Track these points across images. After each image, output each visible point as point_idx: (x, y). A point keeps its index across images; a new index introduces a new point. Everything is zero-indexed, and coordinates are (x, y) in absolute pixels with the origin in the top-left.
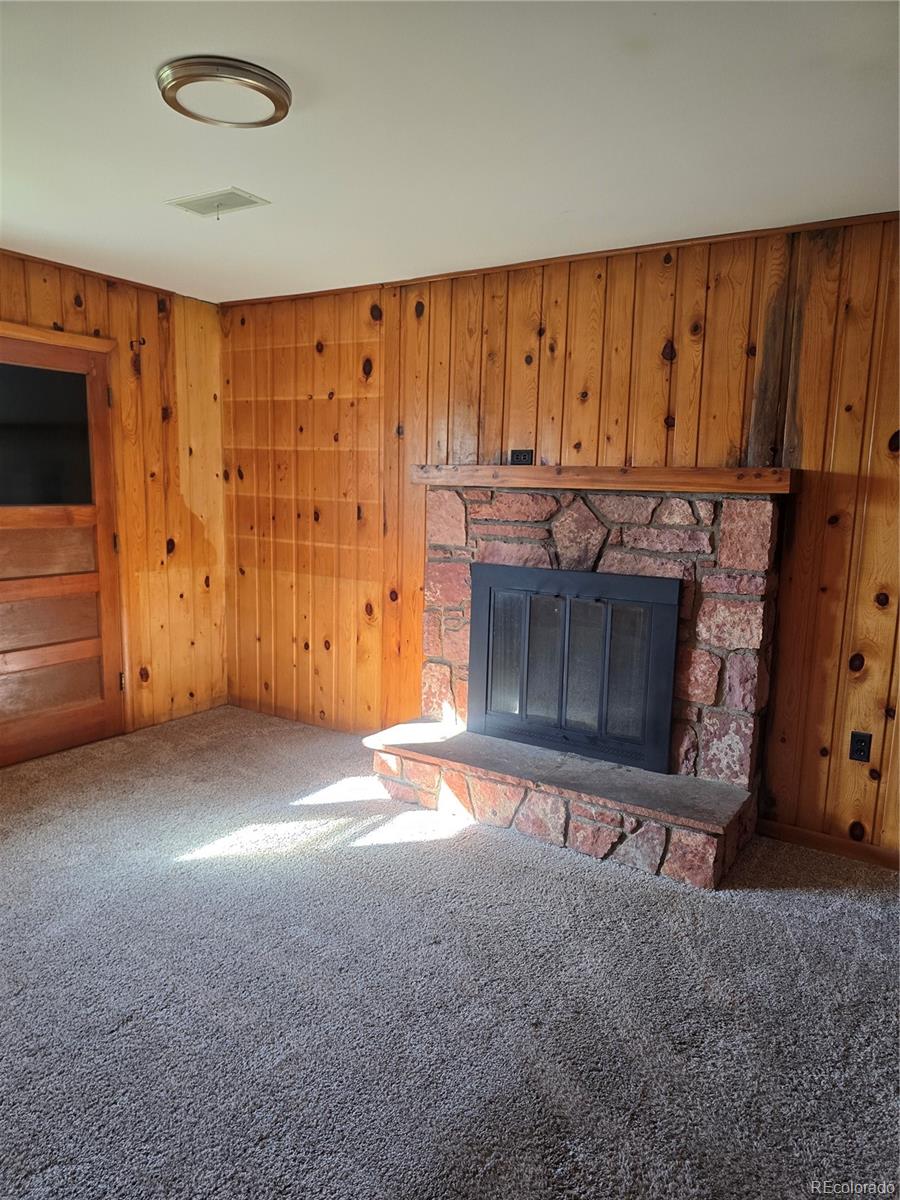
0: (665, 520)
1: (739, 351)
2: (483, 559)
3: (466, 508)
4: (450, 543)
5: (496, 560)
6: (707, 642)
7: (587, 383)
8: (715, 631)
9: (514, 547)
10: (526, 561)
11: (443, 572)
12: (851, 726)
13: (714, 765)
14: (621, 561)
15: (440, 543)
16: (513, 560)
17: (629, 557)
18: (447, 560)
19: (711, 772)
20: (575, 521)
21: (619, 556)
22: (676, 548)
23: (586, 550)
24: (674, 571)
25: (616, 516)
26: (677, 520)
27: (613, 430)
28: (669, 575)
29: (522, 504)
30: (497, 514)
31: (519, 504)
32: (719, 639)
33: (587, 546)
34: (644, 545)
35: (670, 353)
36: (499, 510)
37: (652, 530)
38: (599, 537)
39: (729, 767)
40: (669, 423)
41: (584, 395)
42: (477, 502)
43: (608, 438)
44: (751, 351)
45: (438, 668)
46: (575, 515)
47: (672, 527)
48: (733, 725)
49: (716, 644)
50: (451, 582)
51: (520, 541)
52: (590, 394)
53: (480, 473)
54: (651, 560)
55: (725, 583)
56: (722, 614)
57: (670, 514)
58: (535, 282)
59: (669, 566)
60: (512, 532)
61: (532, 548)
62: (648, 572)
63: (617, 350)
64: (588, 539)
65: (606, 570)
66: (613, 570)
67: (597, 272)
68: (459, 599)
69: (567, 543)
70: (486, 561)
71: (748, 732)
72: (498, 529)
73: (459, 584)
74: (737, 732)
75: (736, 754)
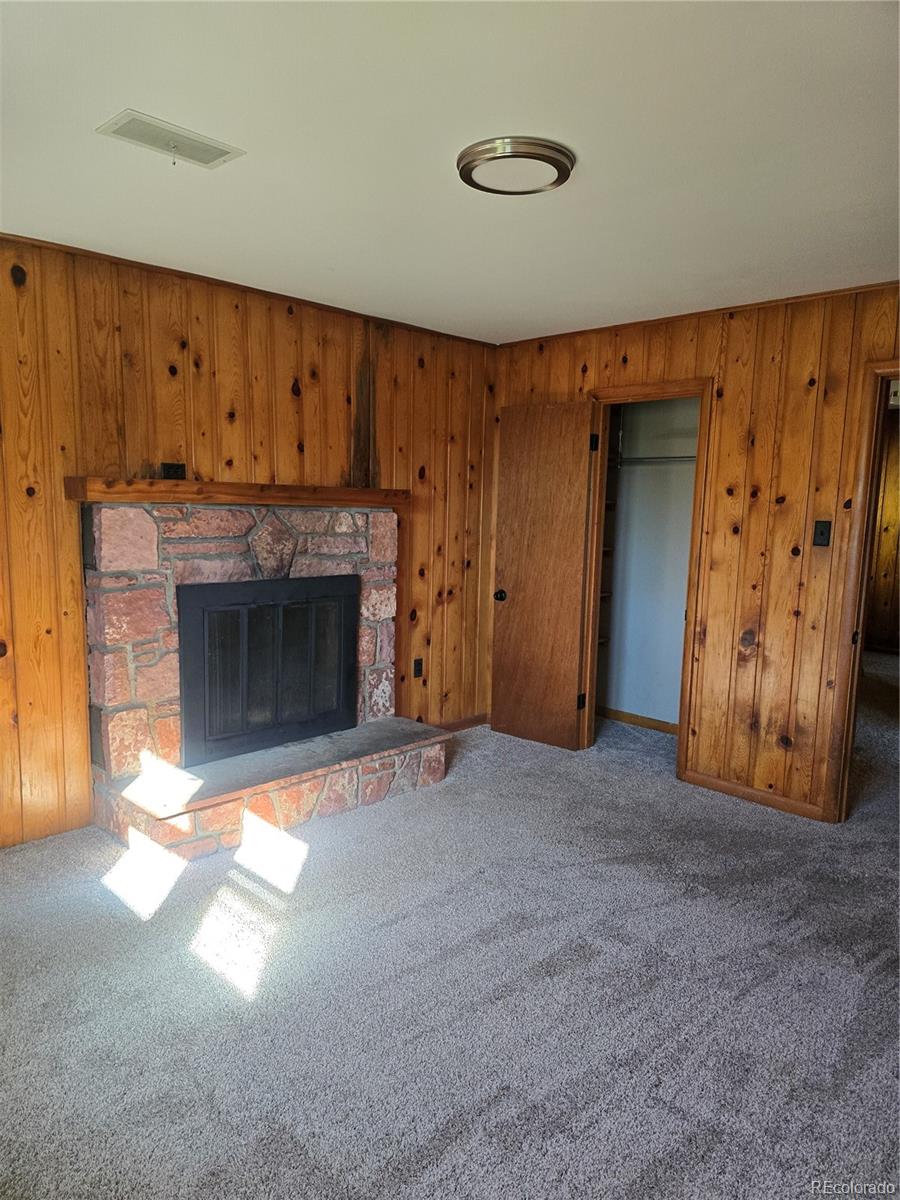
0: (338, 530)
1: (342, 398)
2: (183, 579)
3: (158, 527)
4: (136, 567)
5: (198, 580)
6: (367, 619)
7: (233, 404)
8: (371, 609)
9: (216, 565)
10: (231, 576)
11: (129, 602)
12: (414, 657)
13: (375, 708)
14: (309, 566)
15: (121, 569)
16: (218, 577)
17: (315, 561)
18: (131, 587)
19: (375, 715)
20: (269, 534)
21: (307, 562)
22: (347, 550)
23: (282, 560)
24: (346, 569)
25: (303, 528)
26: (344, 529)
27: (259, 451)
28: (344, 573)
29: (222, 520)
30: (196, 531)
31: (218, 520)
32: (374, 615)
33: (281, 556)
34: (325, 550)
35: (296, 391)
36: (197, 527)
37: (329, 538)
38: (291, 546)
39: (384, 705)
40: (301, 448)
41: (232, 415)
42: (170, 519)
43: (255, 458)
44: (349, 400)
45: (131, 715)
46: (270, 529)
47: (341, 534)
48: (384, 675)
49: (372, 618)
50: (142, 612)
51: (220, 556)
52: (237, 415)
53: (180, 489)
54: (329, 563)
55: (377, 573)
56: (375, 596)
57: (341, 524)
58: (173, 291)
59: (343, 566)
60: (214, 549)
61: (235, 563)
62: (328, 573)
63: (256, 378)
64: (283, 549)
65: (298, 575)
66: (304, 574)
67: (235, 302)
68: (153, 629)
69: (265, 555)
70: (187, 582)
71: (392, 676)
72: (200, 547)
73: (154, 613)
74: (386, 679)
75: (388, 694)
